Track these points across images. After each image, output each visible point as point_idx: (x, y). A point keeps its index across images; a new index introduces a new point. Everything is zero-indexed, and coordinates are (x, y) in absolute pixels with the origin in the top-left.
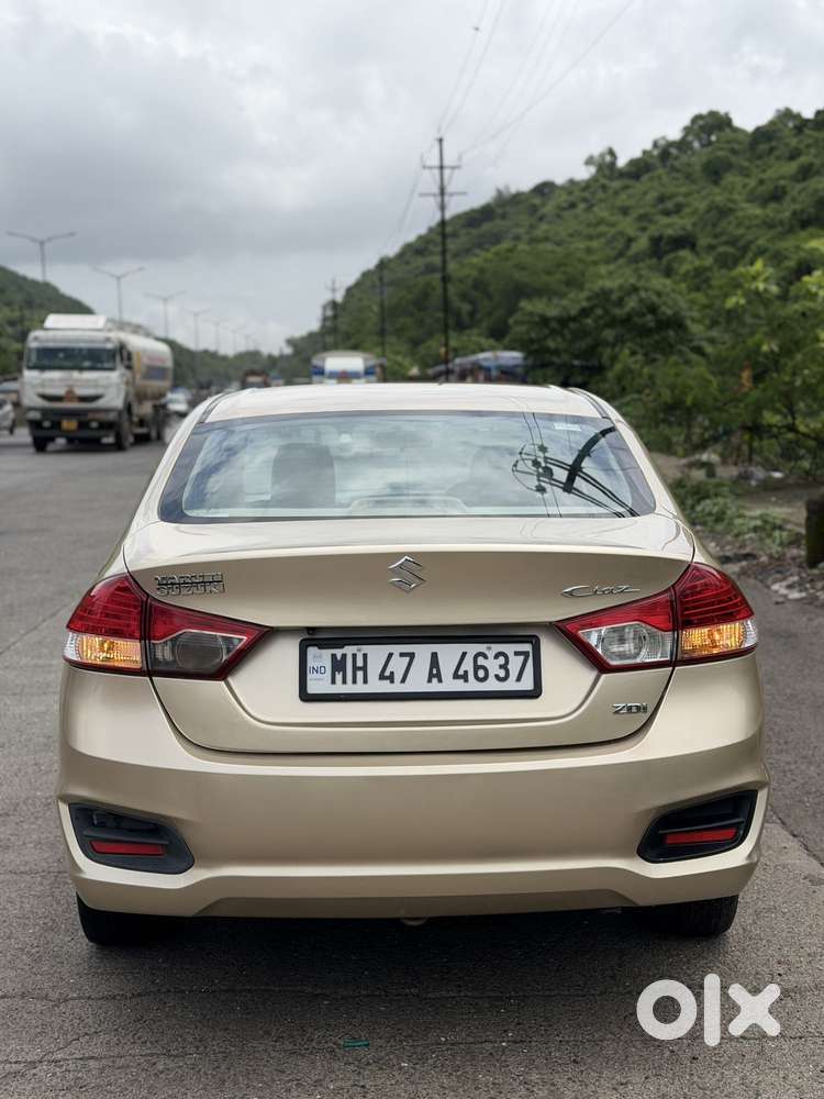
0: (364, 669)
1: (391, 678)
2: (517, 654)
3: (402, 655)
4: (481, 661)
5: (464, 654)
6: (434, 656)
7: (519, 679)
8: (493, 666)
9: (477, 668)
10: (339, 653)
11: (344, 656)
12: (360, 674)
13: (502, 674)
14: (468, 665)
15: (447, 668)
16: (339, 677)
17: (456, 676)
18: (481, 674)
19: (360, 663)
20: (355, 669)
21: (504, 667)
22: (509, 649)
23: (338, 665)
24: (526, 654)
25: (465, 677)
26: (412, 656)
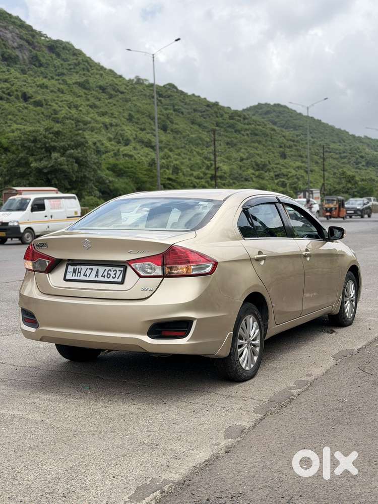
0: (80, 272)
1: (86, 276)
2: (119, 270)
3: (90, 269)
4: (109, 272)
5: (105, 270)
6: (98, 269)
7: (118, 278)
8: (112, 274)
9: (108, 274)
10: (75, 267)
11: (76, 269)
12: (79, 274)
13: (114, 276)
14: (106, 273)
15: (100, 274)
16: (74, 274)
17: (102, 276)
18: (109, 276)
19: (80, 271)
20: (78, 272)
21: (115, 274)
22: (118, 269)
23: (74, 271)
24: (121, 271)
25: (104, 277)
26: (92, 269)
